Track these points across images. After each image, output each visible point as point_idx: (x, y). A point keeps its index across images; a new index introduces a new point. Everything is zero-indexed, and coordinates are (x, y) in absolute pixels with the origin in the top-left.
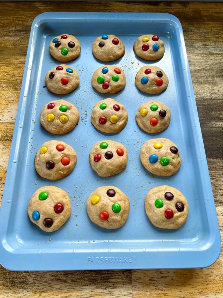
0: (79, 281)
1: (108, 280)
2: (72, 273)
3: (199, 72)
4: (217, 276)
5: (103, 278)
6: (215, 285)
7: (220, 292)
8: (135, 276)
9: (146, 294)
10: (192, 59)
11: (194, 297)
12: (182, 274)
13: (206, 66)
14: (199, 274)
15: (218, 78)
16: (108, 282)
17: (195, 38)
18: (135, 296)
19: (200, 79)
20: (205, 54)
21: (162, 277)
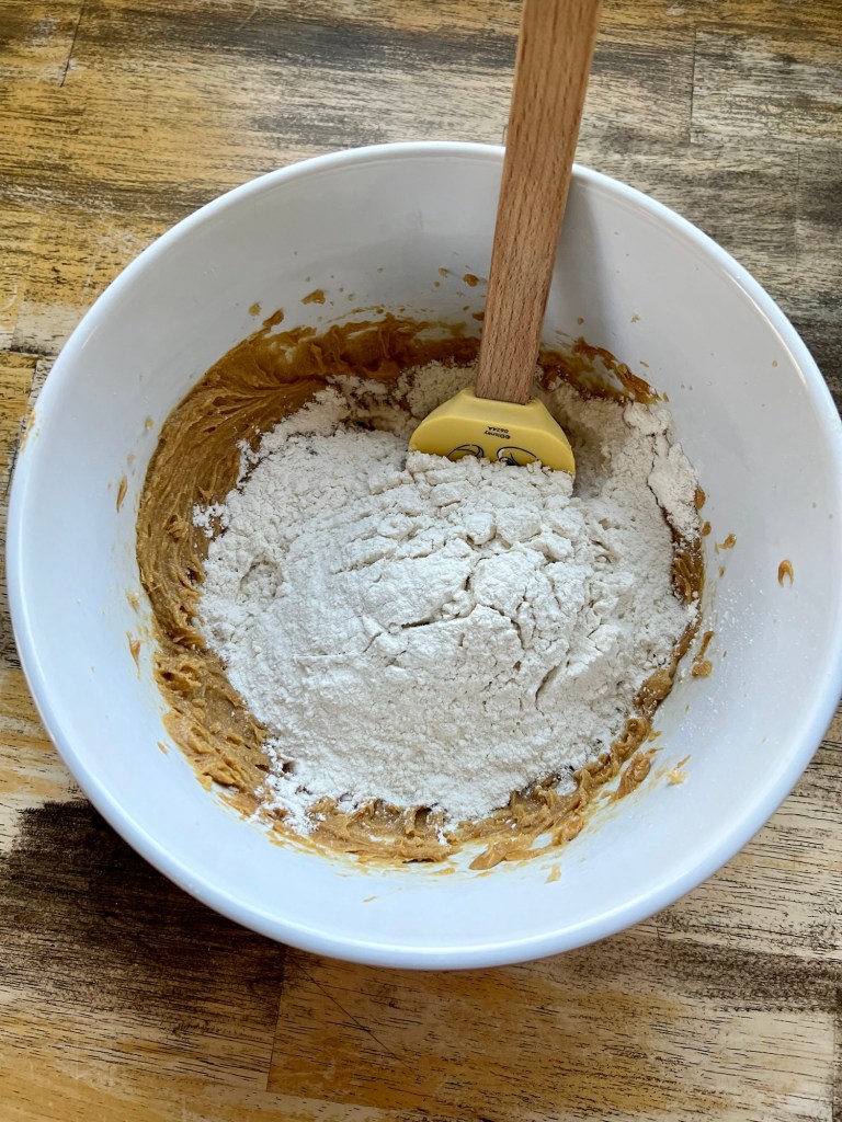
0: (83, 989)
1: (190, 1004)
2: (60, 958)
3: (729, 187)
4: (607, 1048)
5: (174, 992)
6: (594, 1081)
7: (606, 1109)
8: (292, 1002)
9: (320, 1072)
10: (714, 121)
11: (503, 1110)
12: (474, 1019)
13: (768, 159)
14: (539, 1031)
15: (808, 223)
16: (187, 1008)
17: (745, 22)
18: (281, 1072)
19: (729, 222)
20: (777, 99)
21: (395, 1020)
